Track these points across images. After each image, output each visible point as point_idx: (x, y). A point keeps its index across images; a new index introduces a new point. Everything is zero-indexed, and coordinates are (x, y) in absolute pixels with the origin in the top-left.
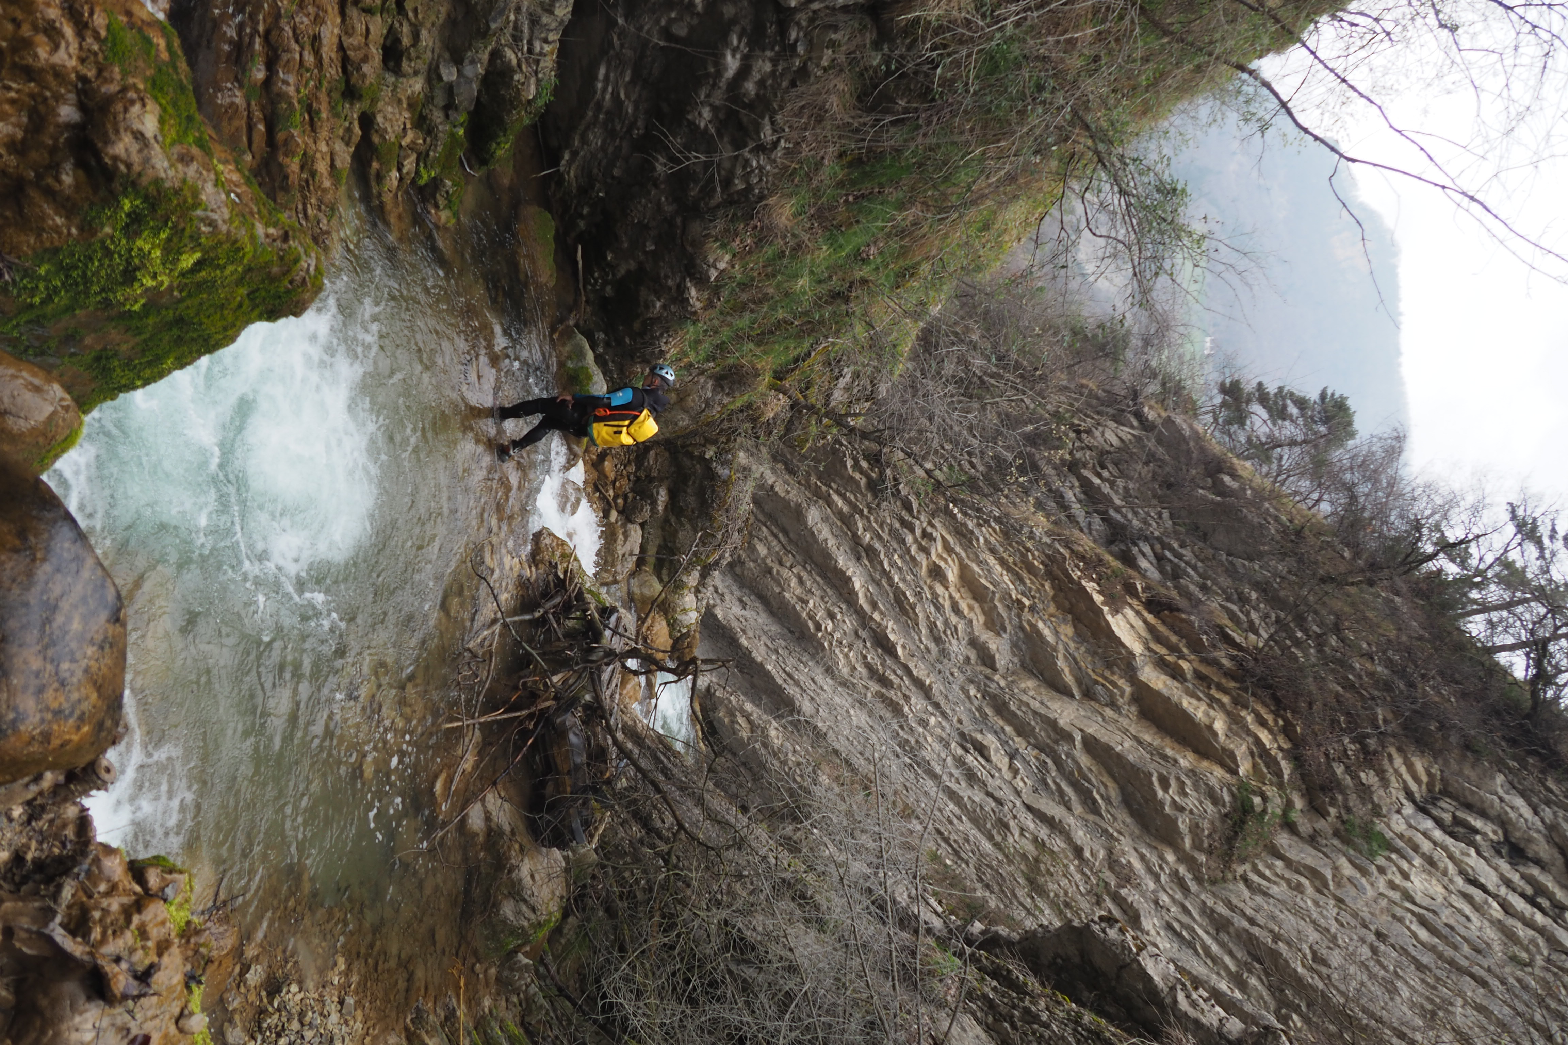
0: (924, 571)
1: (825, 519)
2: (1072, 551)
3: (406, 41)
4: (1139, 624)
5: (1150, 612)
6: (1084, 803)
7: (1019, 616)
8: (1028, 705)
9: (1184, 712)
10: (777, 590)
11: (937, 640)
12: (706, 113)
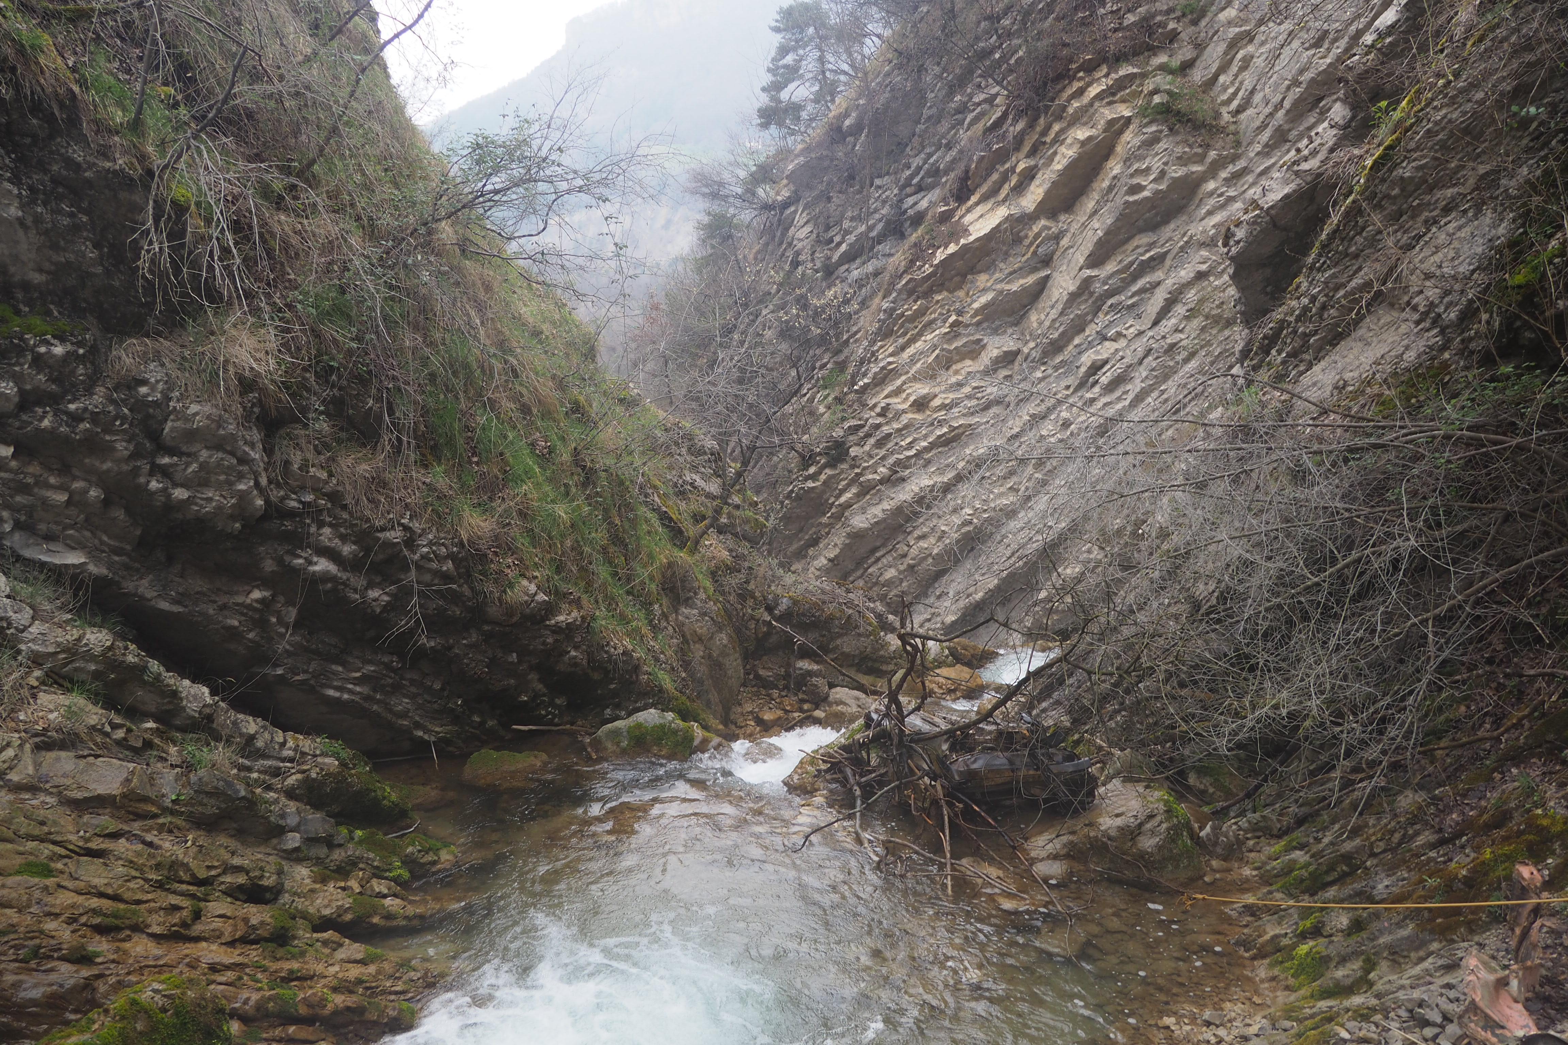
0: (918, 416)
1: (863, 510)
2: (905, 272)
3: (241, 879)
4: (979, 210)
5: (969, 199)
6: (1153, 269)
7: (967, 326)
8: (1054, 321)
9: (1067, 168)
10: (930, 560)
11: (986, 408)
12: (374, 594)
